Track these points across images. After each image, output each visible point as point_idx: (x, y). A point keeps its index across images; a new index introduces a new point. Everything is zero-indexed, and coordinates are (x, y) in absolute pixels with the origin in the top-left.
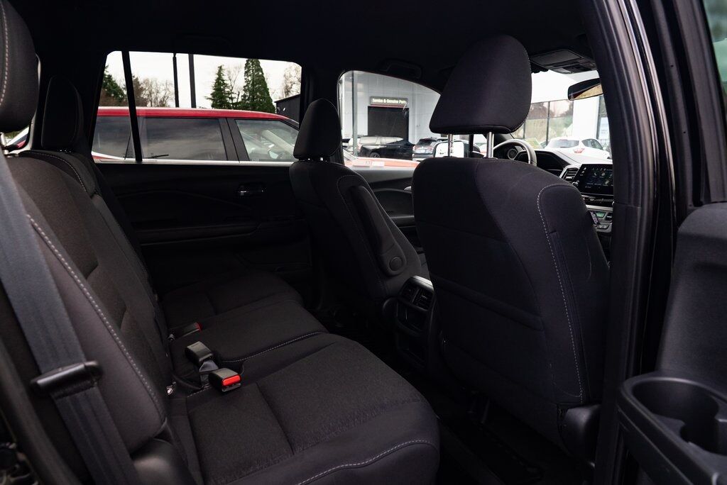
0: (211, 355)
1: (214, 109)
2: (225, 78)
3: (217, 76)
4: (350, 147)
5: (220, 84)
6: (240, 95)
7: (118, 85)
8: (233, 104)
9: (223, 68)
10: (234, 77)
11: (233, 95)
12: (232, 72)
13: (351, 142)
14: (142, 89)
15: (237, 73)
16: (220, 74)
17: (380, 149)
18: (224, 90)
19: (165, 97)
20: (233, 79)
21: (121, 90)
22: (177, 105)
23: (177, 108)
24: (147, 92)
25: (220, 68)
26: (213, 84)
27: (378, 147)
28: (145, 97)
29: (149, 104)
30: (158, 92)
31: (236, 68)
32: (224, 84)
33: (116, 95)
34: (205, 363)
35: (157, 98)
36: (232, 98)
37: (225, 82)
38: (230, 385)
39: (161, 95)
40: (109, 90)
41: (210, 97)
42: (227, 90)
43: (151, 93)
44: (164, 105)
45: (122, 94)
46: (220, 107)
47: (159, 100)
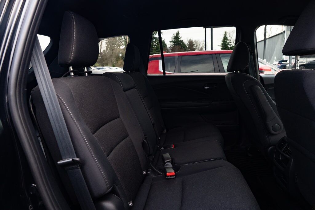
0: (170, 160)
1: (222, 50)
2: (228, 36)
3: (224, 36)
4: (287, 64)
5: (225, 39)
6: (234, 43)
7: (185, 43)
8: (230, 47)
9: (227, 32)
10: (232, 35)
11: (231, 44)
12: (231, 33)
13: (288, 62)
14: (194, 45)
15: (233, 33)
16: (225, 35)
17: (306, 64)
18: (226, 42)
19: (202, 47)
20: (231, 37)
21: (186, 46)
22: (206, 50)
23: (206, 51)
24: (195, 46)
25: (226, 32)
26: (222, 40)
27: (304, 63)
28: (195, 47)
29: (196, 50)
30: (200, 45)
31: (233, 31)
32: (228, 39)
33: (184, 47)
34: (167, 163)
35: (199, 48)
36: (230, 45)
37: (227, 38)
38: (171, 176)
39: (201, 46)
40: (182, 46)
41: (221, 45)
42: (228, 41)
43: (197, 46)
44: (202, 50)
45: (186, 47)
46: (225, 49)
47: (200, 48)
